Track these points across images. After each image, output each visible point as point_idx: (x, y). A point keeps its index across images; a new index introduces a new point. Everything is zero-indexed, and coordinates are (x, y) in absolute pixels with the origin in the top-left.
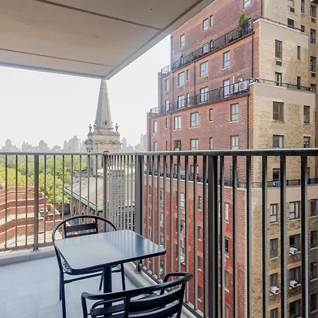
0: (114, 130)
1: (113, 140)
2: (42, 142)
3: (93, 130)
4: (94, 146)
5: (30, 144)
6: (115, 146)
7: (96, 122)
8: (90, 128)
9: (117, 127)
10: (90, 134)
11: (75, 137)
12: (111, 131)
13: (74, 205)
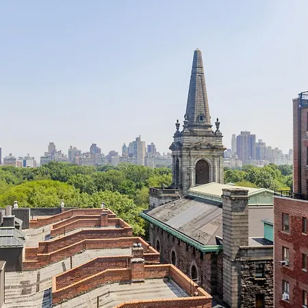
0: (214, 129)
1: (213, 144)
2: (94, 146)
3: (181, 129)
4: (185, 152)
5: (78, 149)
6: (215, 153)
7: (187, 116)
8: (178, 125)
9: (218, 124)
10: (178, 135)
11: (138, 139)
12: (209, 129)
13: (158, 238)
